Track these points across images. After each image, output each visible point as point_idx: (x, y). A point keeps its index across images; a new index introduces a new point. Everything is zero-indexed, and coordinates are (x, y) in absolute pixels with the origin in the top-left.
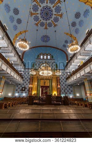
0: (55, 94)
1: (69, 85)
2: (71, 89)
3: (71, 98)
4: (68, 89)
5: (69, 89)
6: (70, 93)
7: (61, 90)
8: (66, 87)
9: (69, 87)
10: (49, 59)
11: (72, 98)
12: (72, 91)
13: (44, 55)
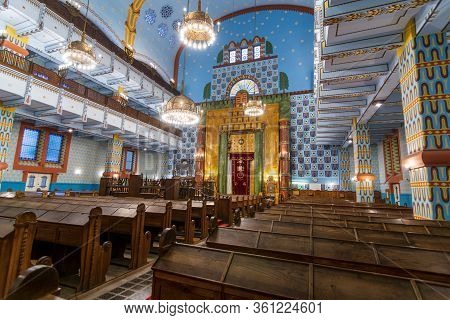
0: (271, 179)
1: (327, 147)
2: (335, 160)
3: (331, 189)
4: (321, 160)
5: (328, 160)
6: (328, 174)
7: (297, 162)
8: (313, 153)
9: (327, 153)
10: (258, 60)
11: (335, 191)
12: (335, 167)
13: (238, 47)
